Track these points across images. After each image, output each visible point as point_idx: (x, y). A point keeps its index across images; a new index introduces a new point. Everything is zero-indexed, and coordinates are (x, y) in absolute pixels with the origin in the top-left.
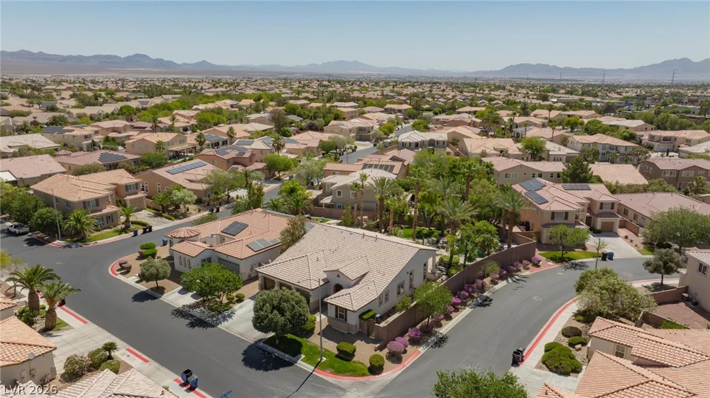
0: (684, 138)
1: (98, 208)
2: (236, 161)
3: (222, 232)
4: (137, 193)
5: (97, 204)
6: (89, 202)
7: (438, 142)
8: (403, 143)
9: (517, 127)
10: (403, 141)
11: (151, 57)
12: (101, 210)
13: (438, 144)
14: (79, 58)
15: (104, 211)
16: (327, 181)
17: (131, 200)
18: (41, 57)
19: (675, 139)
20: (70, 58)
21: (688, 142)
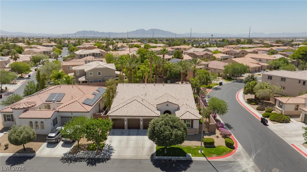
0: (183, 48)
3: (46, 101)
7: (96, 54)
8: (81, 55)
9: (118, 49)
10: (81, 54)
13: (96, 55)
16: (76, 69)
19: (180, 49)
21: (185, 49)
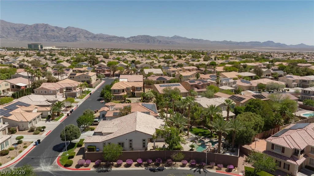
1: (119, 93)
2: (197, 86)
4: (140, 91)
5: (119, 92)
6: (116, 90)
11: (275, 42)
12: (119, 94)
14: (244, 43)
15: (120, 94)
17: (136, 93)
18: (231, 42)
20: (241, 43)
